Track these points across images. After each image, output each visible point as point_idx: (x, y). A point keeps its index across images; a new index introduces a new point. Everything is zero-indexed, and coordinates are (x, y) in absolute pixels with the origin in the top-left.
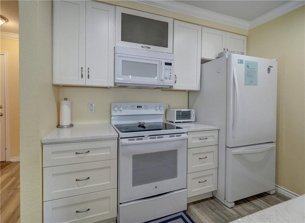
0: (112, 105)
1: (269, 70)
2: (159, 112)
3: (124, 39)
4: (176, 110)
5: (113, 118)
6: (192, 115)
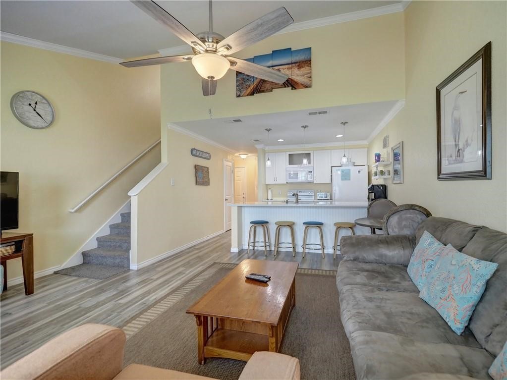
1: (359, 172)
2: (311, 194)
3: (290, 164)
6: (328, 196)
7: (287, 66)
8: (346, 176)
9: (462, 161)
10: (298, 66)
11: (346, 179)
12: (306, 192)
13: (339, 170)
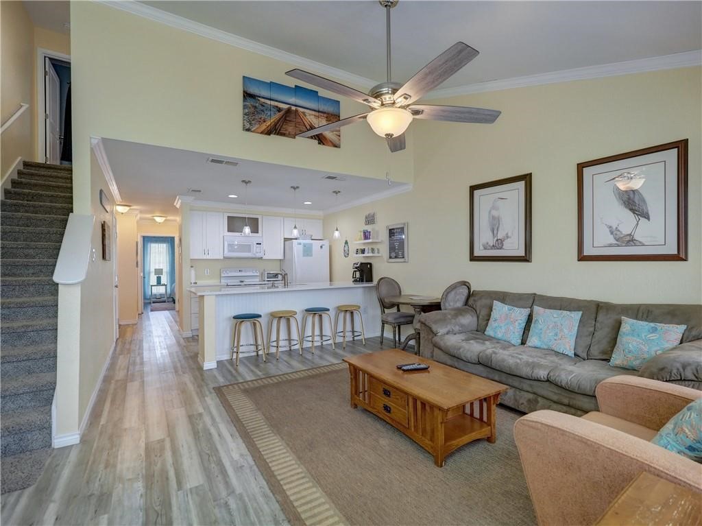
0: (222, 270)
1: (321, 247)
2: (256, 274)
3: (230, 230)
4: (266, 272)
5: (222, 278)
7: (313, 113)
8: (307, 251)
9: (501, 248)
10: (327, 117)
11: (308, 255)
12: (249, 271)
13: (300, 244)
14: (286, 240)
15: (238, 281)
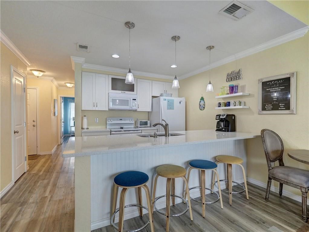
0: (107, 119)
1: (180, 102)
2: (131, 122)
3: (113, 89)
4: (139, 121)
5: (107, 125)
6: (148, 124)
8: (171, 106)
11: (171, 109)
12: (127, 120)
13: (165, 100)
14: (153, 97)
15: (119, 127)
